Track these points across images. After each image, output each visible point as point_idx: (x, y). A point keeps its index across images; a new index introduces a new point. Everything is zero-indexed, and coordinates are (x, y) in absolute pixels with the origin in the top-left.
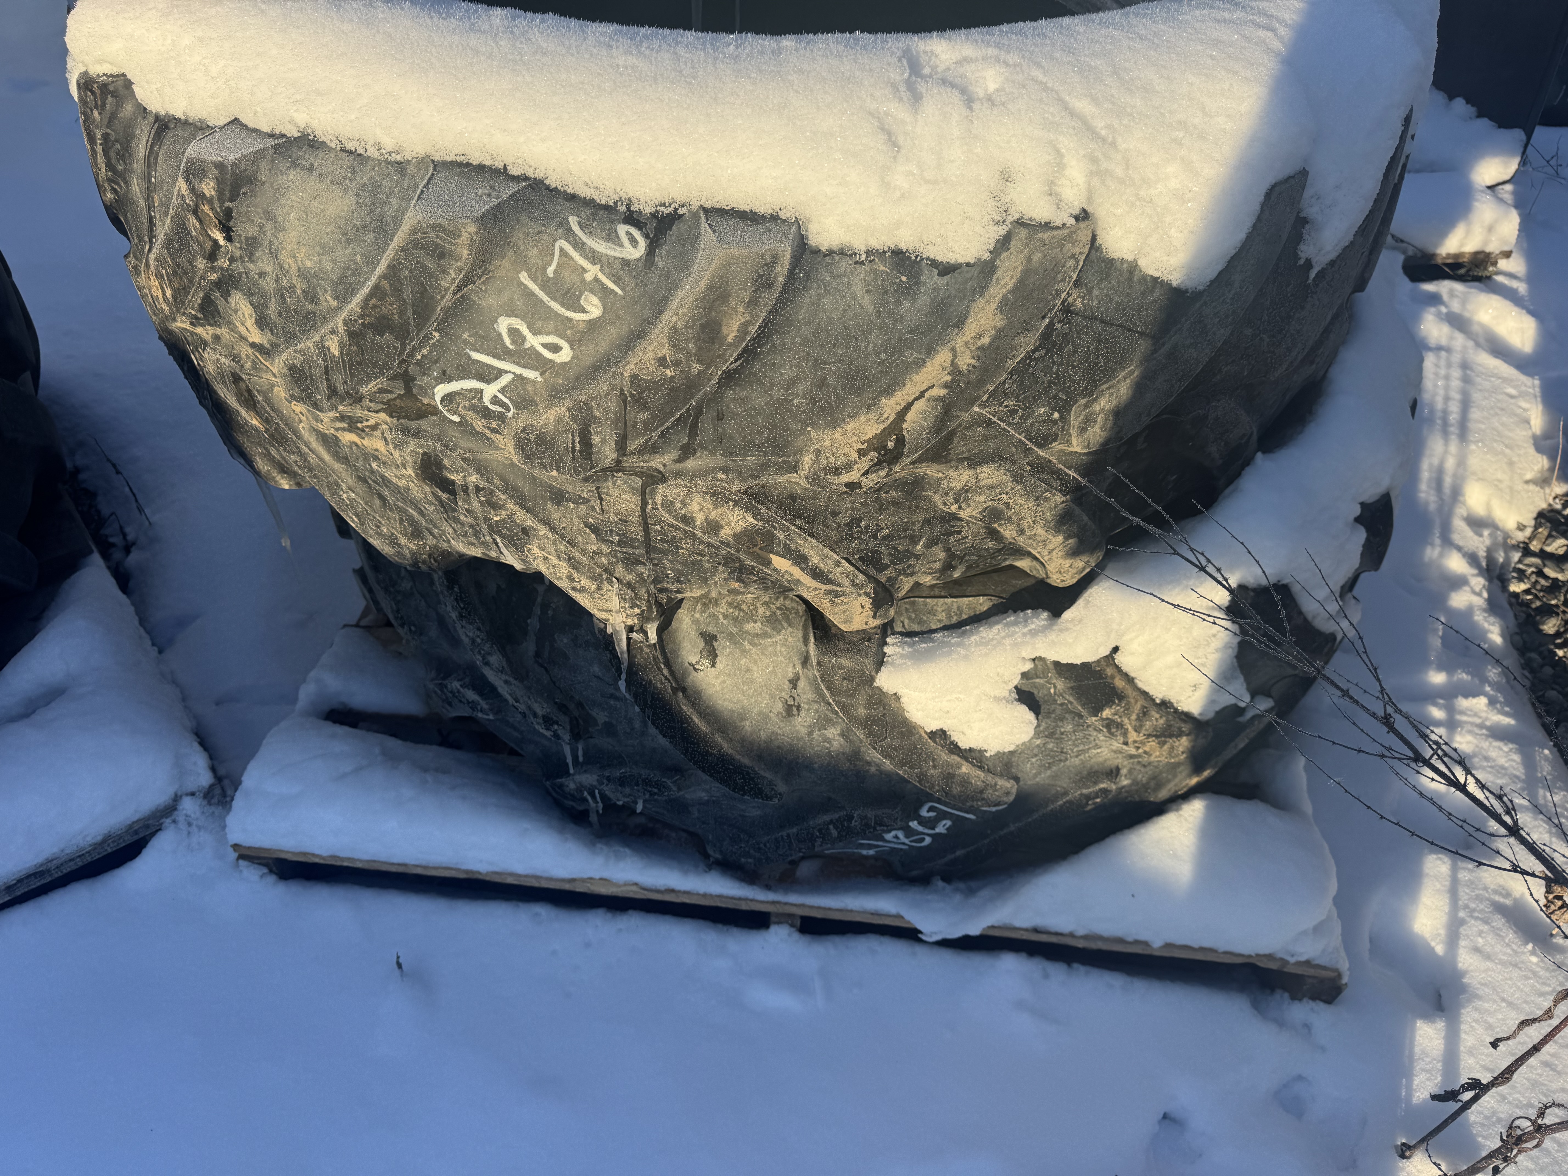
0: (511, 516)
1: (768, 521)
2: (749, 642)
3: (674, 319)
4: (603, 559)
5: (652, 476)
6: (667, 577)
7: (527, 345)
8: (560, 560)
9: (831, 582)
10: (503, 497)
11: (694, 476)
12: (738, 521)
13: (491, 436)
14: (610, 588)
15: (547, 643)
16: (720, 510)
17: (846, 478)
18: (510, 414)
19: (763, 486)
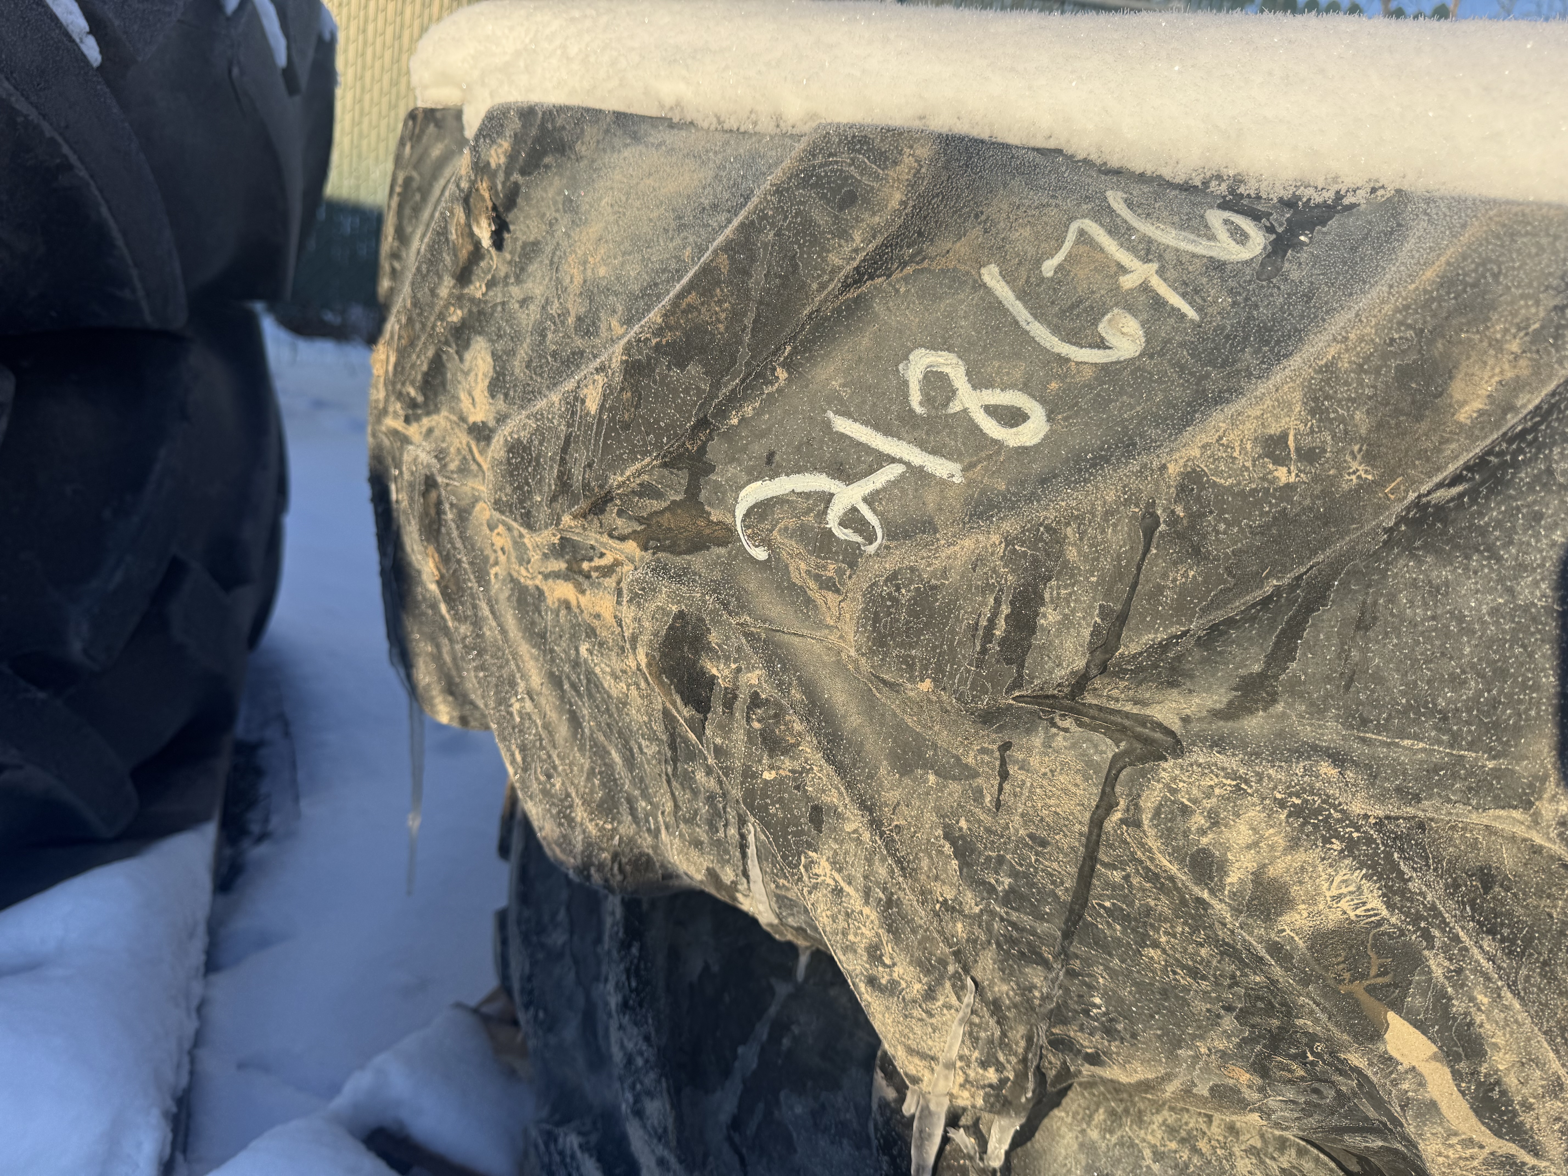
1: (1416, 919)
4: (959, 925)
5: (1146, 741)
6: (1087, 1012)
7: (955, 407)
8: (867, 903)
11: (1259, 754)
12: (1338, 898)
13: (817, 596)
14: (954, 1000)
15: (761, 1106)
16: (1301, 857)
18: (871, 549)
19: (1421, 826)
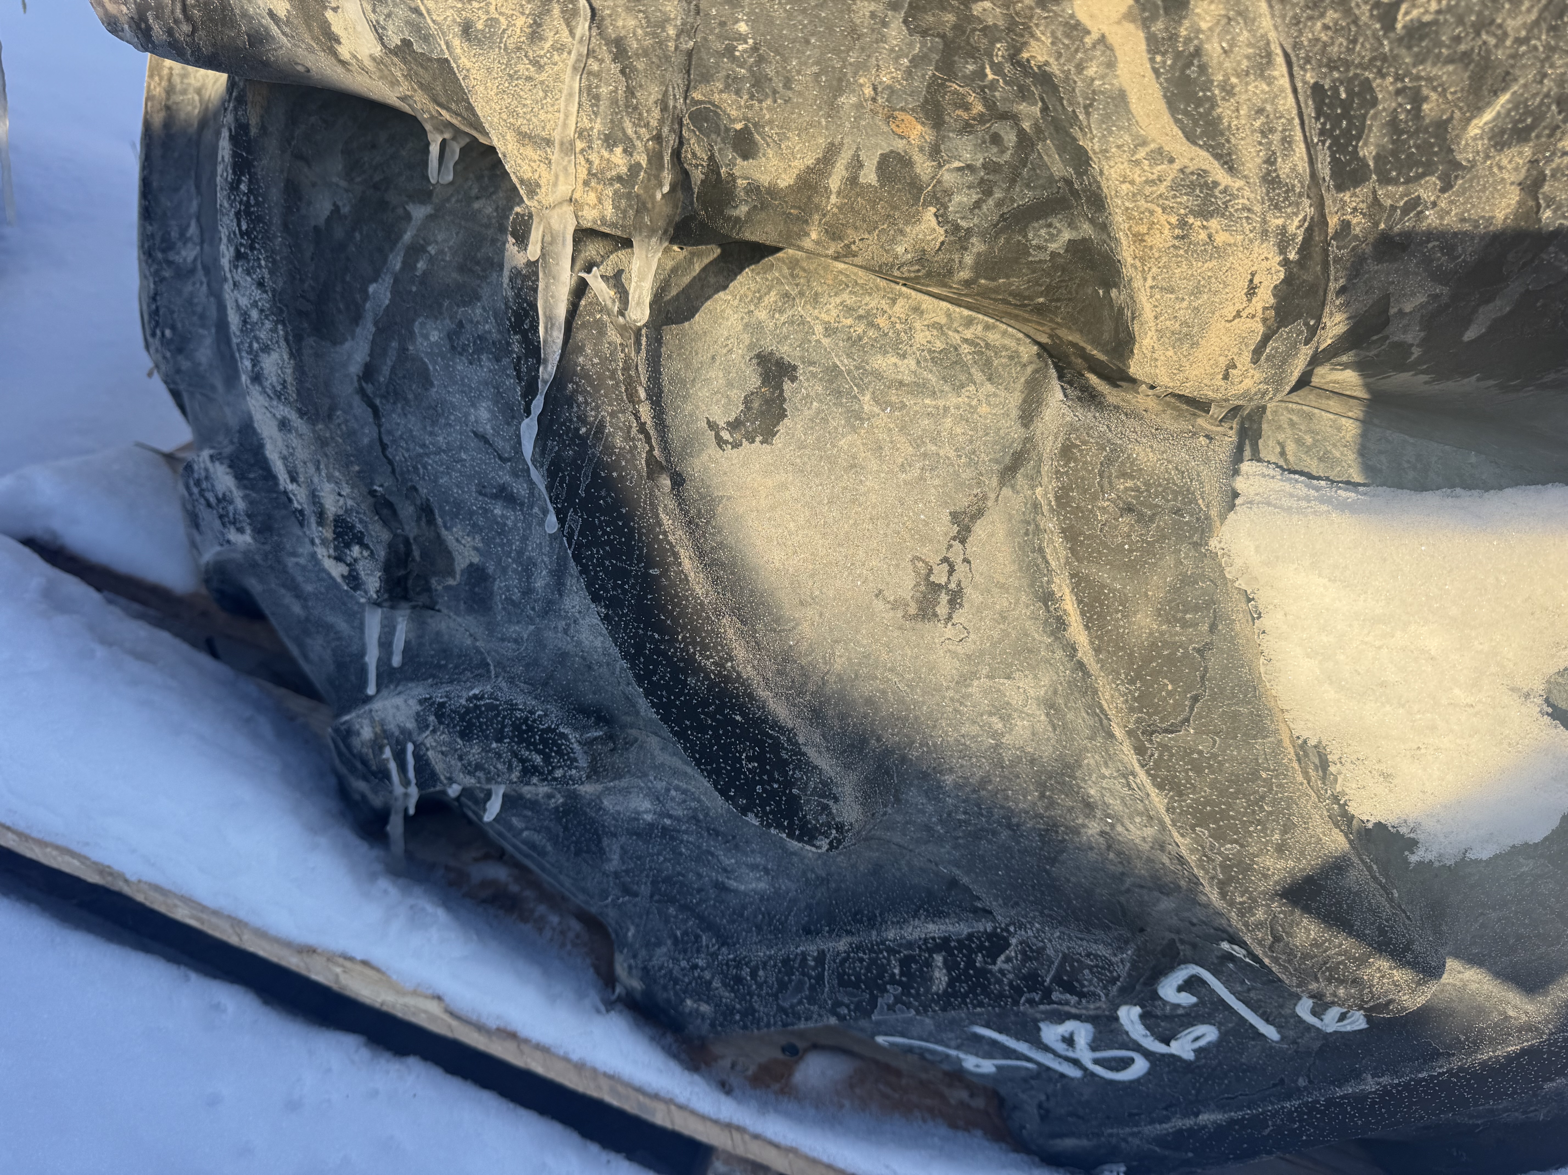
2: (875, 399)
9: (1213, 137)
15: (394, 344)
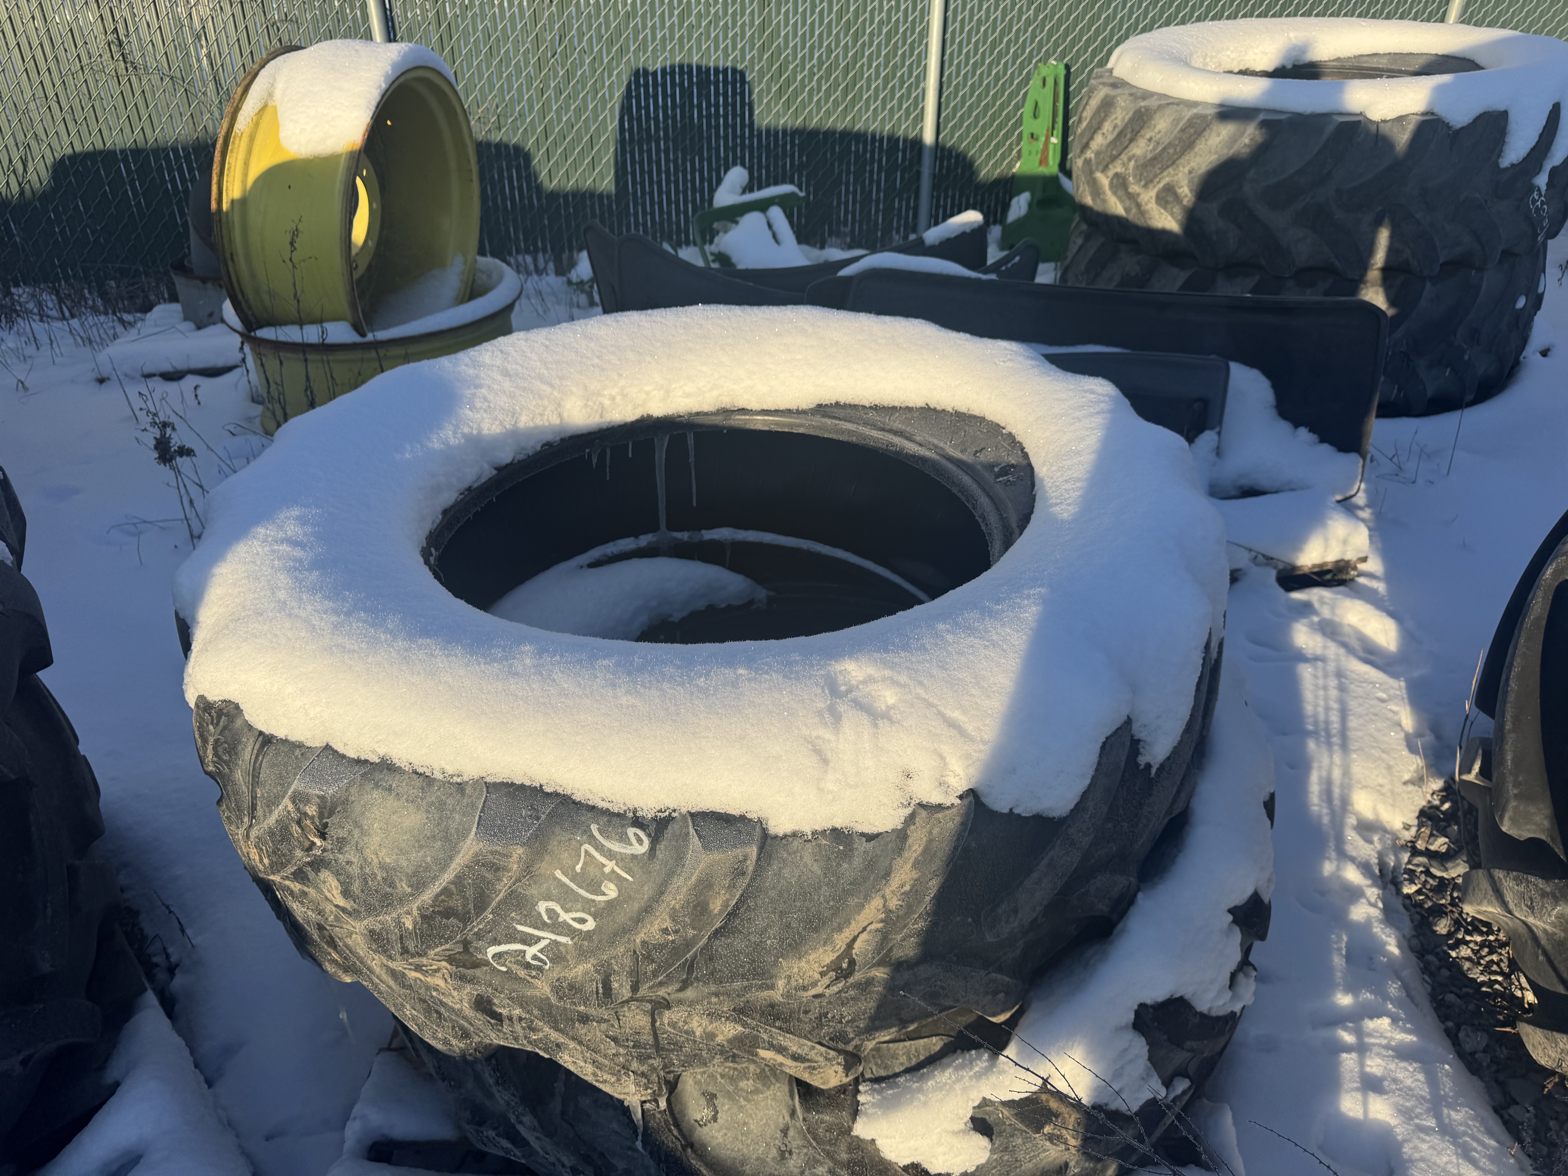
0: (546, 1037)
1: (753, 1028)
2: (744, 1099)
3: (673, 902)
4: (621, 1059)
5: (660, 1003)
6: (673, 1064)
7: (561, 920)
8: (586, 1063)
9: (808, 1061)
10: (541, 1024)
11: (692, 1001)
12: (729, 1031)
13: (532, 980)
14: (628, 1078)
15: (572, 1104)
16: (714, 1024)
17: (813, 992)
18: (547, 967)
19: (748, 1003)
